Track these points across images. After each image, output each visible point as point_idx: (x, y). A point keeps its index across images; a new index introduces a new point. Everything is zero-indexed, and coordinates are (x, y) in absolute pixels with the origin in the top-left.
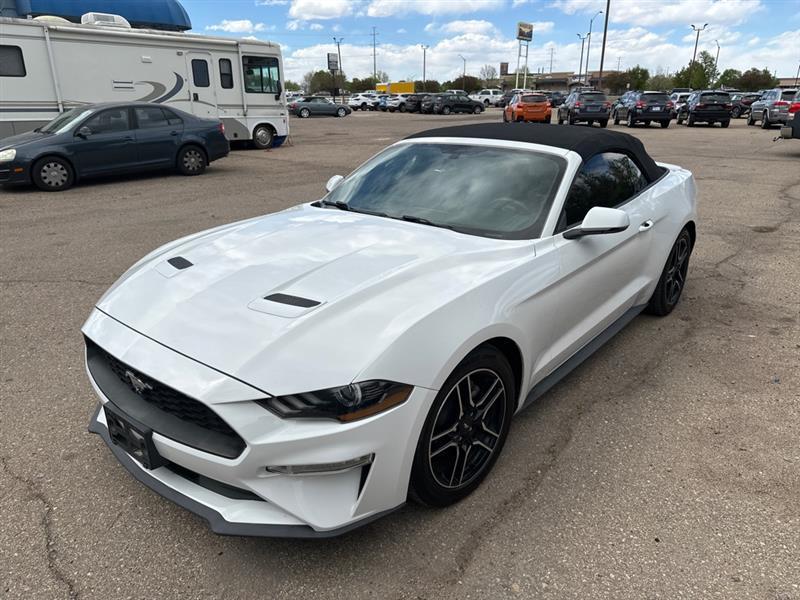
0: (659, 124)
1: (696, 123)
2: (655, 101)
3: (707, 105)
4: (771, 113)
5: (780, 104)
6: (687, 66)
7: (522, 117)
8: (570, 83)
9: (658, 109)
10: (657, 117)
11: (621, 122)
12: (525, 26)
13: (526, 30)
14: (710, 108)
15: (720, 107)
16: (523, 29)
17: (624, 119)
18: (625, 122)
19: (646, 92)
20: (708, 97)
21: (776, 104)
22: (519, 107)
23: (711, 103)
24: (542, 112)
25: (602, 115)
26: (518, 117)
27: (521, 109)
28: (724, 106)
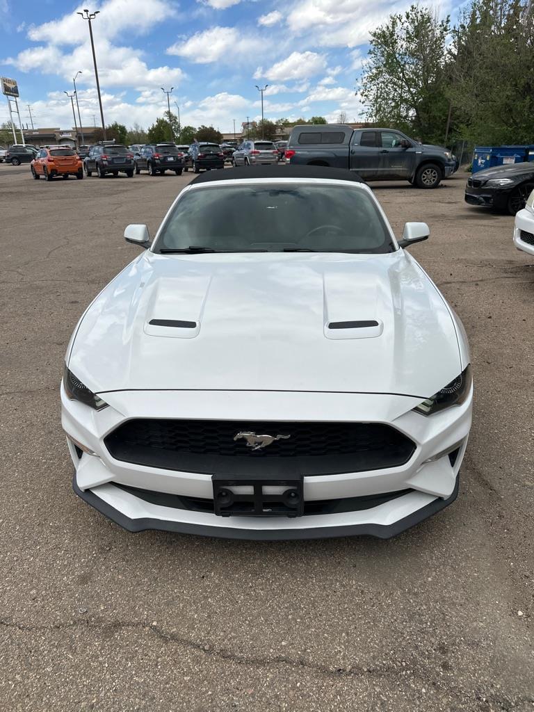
0: (174, 172)
1: (200, 170)
2: (168, 153)
3: (206, 155)
4: (251, 160)
5: (255, 152)
6: (156, 124)
7: (56, 170)
8: (59, 138)
9: (172, 159)
10: (171, 166)
11: (142, 172)
12: (9, 81)
13: (11, 86)
14: (208, 157)
15: (215, 156)
16: (8, 85)
17: (144, 169)
18: (147, 172)
19: (158, 145)
20: (206, 148)
21: (252, 153)
22: (49, 161)
23: (208, 153)
24: (74, 165)
25: (127, 166)
26: (52, 170)
27: (53, 163)
28: (218, 155)
